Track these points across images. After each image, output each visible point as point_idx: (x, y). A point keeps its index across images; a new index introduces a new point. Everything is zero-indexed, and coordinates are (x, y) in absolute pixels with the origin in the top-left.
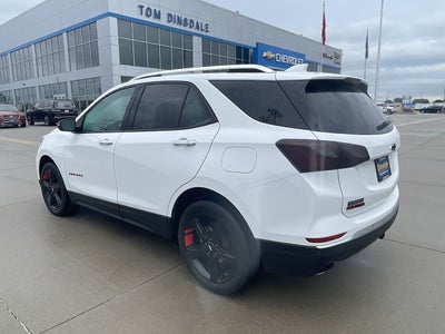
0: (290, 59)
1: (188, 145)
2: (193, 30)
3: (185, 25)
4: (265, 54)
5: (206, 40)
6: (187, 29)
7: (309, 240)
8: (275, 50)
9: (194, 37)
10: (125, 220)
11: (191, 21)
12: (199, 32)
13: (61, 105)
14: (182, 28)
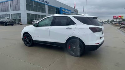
0: (68, 11)
1: (70, 29)
2: (46, 3)
3: (44, 2)
4: (62, 10)
5: (49, 6)
6: (44, 3)
7: (96, 44)
8: (64, 9)
9: (46, 5)
10: (52, 45)
11: (45, 1)
12: (47, 4)
13: (9, 20)
14: (43, 2)
